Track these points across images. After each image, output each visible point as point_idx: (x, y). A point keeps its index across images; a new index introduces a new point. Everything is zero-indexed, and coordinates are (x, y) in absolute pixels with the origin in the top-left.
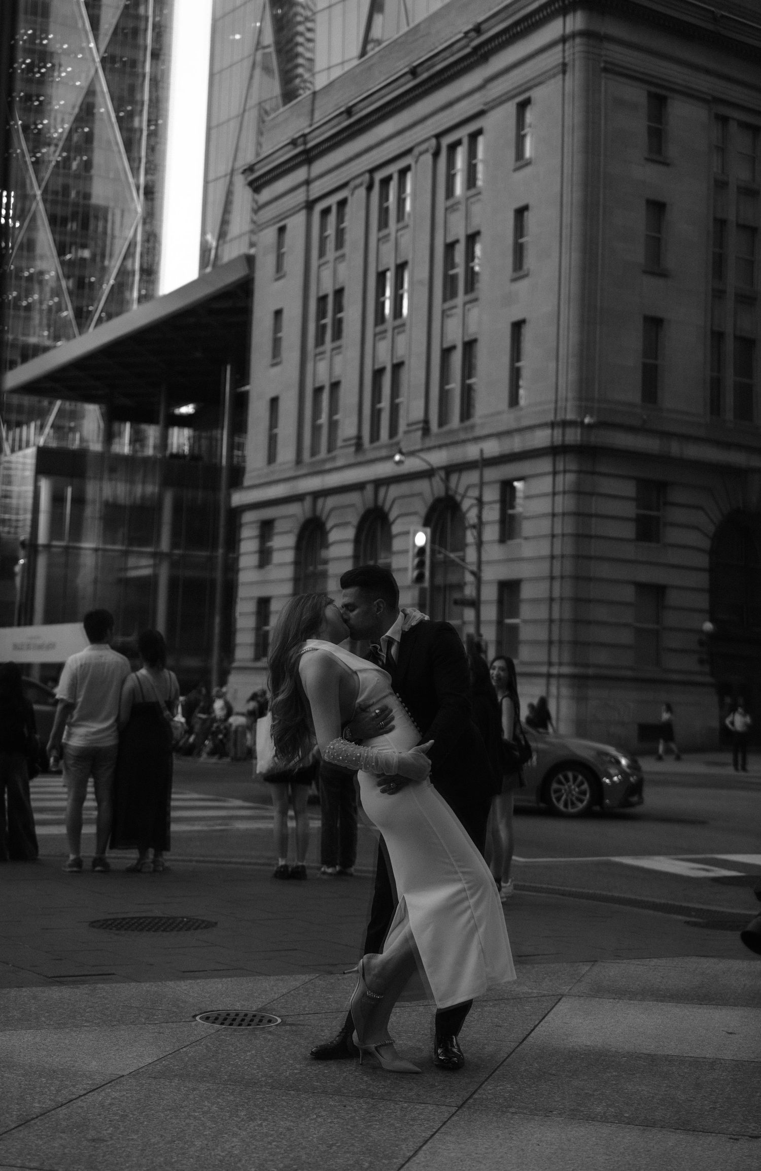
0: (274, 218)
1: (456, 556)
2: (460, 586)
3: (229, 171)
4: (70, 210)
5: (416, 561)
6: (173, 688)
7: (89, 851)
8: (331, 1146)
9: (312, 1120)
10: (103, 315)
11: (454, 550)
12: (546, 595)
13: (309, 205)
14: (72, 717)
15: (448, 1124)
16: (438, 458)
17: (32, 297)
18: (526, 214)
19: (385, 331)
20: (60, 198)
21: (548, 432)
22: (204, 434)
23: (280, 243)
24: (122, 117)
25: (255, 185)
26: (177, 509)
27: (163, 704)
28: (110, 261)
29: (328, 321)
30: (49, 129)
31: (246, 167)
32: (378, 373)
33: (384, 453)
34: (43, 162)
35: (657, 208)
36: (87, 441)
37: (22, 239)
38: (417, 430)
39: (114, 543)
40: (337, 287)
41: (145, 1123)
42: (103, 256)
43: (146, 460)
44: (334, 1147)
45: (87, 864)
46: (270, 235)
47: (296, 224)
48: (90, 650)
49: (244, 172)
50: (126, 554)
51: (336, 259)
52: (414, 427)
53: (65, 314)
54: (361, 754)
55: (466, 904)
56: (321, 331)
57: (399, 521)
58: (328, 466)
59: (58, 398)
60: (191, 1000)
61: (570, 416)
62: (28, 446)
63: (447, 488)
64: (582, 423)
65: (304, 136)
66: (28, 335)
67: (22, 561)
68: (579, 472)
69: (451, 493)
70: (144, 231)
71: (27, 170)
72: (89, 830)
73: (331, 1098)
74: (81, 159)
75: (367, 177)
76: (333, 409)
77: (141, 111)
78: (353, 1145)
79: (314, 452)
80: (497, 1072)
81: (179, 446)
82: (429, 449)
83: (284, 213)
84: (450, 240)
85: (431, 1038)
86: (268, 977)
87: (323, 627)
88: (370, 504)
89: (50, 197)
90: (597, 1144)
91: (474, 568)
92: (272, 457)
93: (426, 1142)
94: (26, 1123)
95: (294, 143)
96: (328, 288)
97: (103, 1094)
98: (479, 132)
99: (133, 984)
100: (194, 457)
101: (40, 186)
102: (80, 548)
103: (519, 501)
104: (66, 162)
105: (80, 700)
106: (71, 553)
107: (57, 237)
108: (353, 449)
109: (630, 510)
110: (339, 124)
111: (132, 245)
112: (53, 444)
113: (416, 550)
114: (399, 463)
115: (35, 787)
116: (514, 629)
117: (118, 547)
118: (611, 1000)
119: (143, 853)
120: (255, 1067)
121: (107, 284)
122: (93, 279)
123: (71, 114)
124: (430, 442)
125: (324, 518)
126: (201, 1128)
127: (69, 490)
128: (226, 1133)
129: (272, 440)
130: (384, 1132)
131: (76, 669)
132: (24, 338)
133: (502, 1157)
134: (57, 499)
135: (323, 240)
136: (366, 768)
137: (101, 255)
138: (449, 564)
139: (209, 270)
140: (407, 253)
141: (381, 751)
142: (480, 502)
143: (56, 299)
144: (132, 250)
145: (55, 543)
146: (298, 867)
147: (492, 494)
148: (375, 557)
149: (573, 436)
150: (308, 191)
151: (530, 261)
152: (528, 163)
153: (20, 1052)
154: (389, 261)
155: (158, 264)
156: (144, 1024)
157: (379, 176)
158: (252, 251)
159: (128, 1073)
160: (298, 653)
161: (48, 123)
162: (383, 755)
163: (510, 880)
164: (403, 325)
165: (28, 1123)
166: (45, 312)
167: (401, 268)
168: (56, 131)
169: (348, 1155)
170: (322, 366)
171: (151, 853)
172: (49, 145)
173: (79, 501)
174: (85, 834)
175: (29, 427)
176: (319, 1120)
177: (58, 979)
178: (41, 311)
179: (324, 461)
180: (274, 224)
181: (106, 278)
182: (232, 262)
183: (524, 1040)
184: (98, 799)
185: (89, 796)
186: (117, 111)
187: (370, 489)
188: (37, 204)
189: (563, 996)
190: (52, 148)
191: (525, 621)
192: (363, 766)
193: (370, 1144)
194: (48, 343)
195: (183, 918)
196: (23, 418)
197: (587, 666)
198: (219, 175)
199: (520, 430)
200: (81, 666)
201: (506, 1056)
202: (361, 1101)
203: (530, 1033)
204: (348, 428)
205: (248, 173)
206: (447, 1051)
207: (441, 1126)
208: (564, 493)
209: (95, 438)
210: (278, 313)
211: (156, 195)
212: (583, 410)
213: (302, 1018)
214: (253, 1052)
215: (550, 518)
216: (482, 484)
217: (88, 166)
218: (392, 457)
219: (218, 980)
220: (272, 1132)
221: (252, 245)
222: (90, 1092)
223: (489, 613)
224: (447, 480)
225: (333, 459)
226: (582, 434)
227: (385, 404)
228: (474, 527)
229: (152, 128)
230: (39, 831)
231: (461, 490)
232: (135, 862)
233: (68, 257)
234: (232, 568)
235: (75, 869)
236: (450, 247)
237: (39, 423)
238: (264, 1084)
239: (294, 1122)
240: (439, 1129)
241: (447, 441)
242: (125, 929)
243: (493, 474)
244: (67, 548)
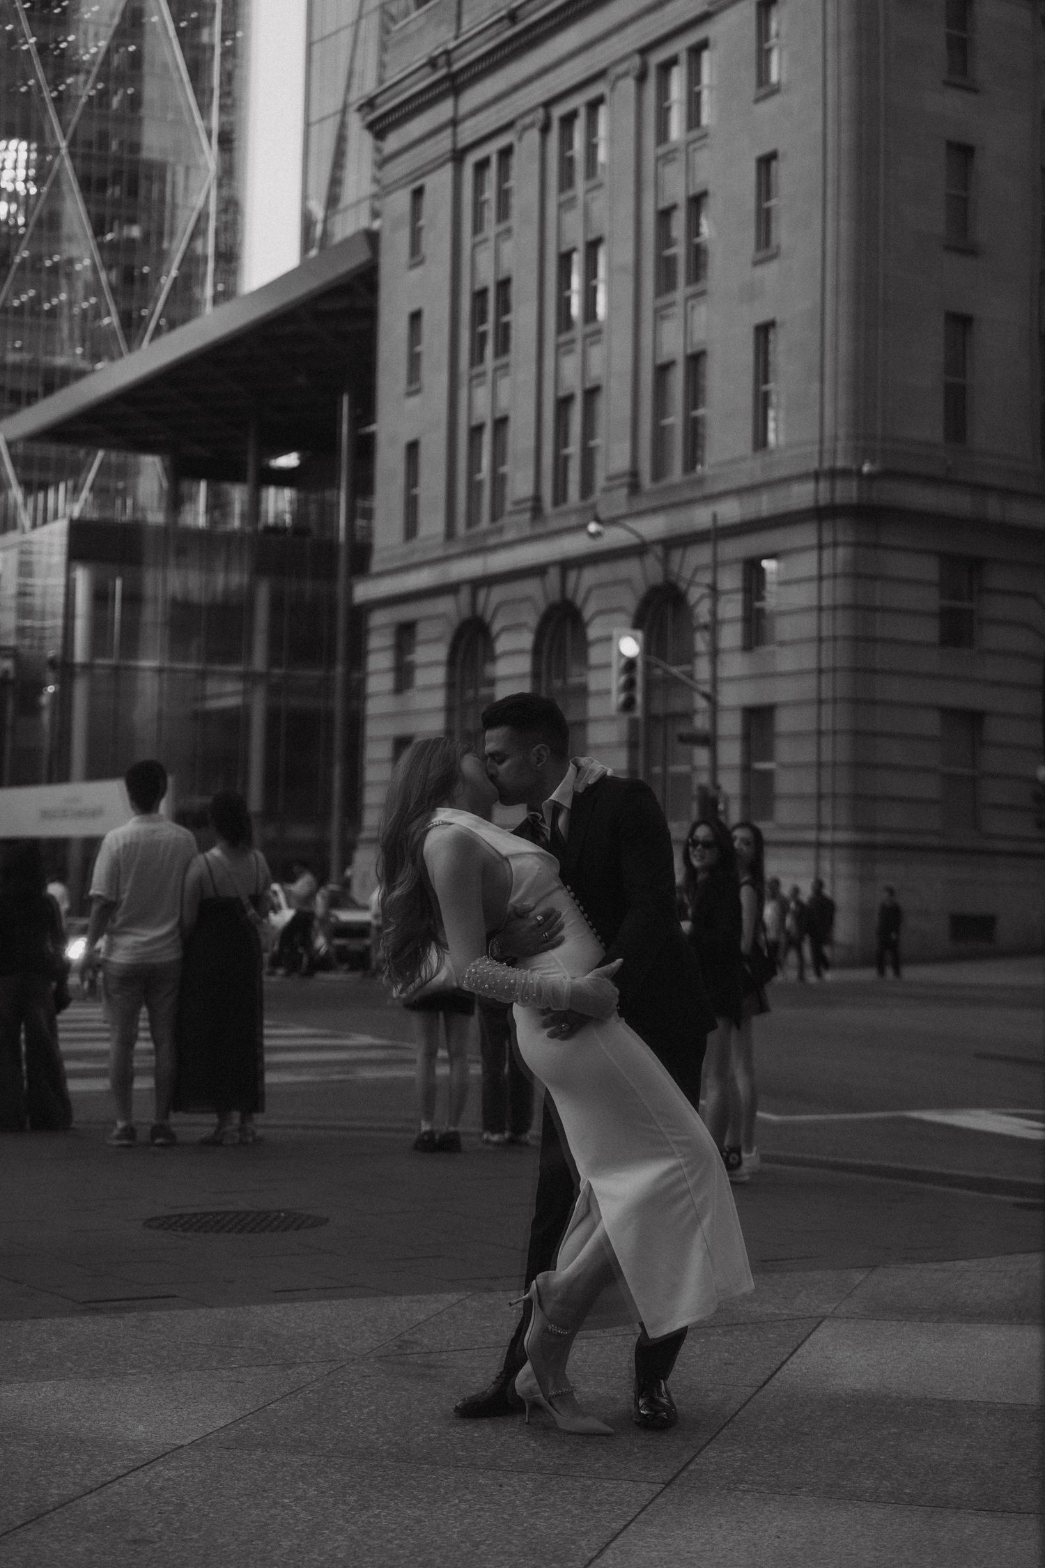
0: (407, 175)
1: (683, 673)
2: (688, 715)
3: (339, 106)
4: (110, 168)
5: (623, 679)
6: (261, 875)
7: (145, 1113)
8: (477, 1545)
9: (452, 1506)
10: (163, 322)
11: (678, 662)
12: (812, 726)
13: (458, 156)
14: (114, 921)
15: (649, 1509)
16: (653, 527)
17: (58, 298)
18: (774, 164)
19: (573, 341)
20: (94, 151)
21: (809, 487)
22: (313, 497)
23: (416, 213)
24: (183, 28)
25: (378, 127)
26: (276, 605)
27: (246, 901)
28: (171, 241)
29: (489, 327)
30: (77, 49)
31: (362, 102)
32: (564, 403)
33: (573, 520)
34: (70, 97)
35: (963, 152)
36: (143, 510)
37: (41, 211)
38: (621, 486)
39: (186, 658)
40: (501, 277)
41: (211, 1515)
42: (160, 235)
43: (230, 537)
44: (483, 1547)
45: (143, 1134)
46: (401, 200)
47: (439, 184)
48: (138, 822)
49: (360, 109)
50: (203, 675)
51: (498, 236)
52: (617, 482)
53: (106, 321)
54: (515, 980)
55: (684, 1186)
56: (479, 341)
57: (597, 621)
58: (492, 541)
59: (99, 446)
60: (284, 1332)
61: (840, 463)
62: (56, 517)
63: (667, 571)
64: (859, 472)
65: (447, 53)
66: (53, 353)
67: (51, 689)
68: (856, 545)
69: (673, 578)
70: (219, 198)
71: (46, 110)
72: (143, 1084)
73: (481, 1474)
74: (125, 92)
75: (540, 113)
76: (499, 457)
77: (212, 19)
78: (509, 1542)
79: (472, 519)
80: (724, 1431)
81: (277, 516)
82: (640, 514)
83: (420, 168)
84: (664, 204)
85: (629, 1382)
86: (399, 1298)
87: (459, 789)
88: (555, 596)
89: (80, 150)
90: (863, 1535)
91: (707, 689)
92: (411, 529)
93: (616, 1537)
94: (38, 1518)
95: (432, 63)
96: (487, 278)
97: (152, 1474)
98: (703, 45)
99: (202, 1311)
100: (300, 529)
101: (65, 135)
102: (137, 669)
103: (771, 587)
104: (104, 96)
105: (125, 896)
106: (122, 676)
107: (93, 210)
108: (528, 516)
109: (931, 600)
110: (498, 34)
111: (202, 217)
112: (94, 515)
113: (623, 662)
114: (597, 535)
115: (63, 1022)
116: (768, 776)
117: (191, 666)
118: (894, 1323)
119: (223, 1119)
120: (374, 1430)
121: (167, 276)
122: (146, 270)
123: (108, 26)
124: (643, 503)
125: (488, 618)
126: (291, 1521)
127: (119, 583)
128: (327, 1529)
129: (411, 504)
130: (556, 1522)
131: (118, 851)
132: (48, 358)
133: (724, 1557)
134: (100, 597)
135: (478, 206)
136: (523, 1001)
137: (157, 233)
138: (671, 683)
139: (313, 253)
140: (602, 225)
141: (546, 976)
142: (714, 592)
143: (93, 300)
144: (202, 225)
145: (99, 661)
146: (449, 1134)
147: (731, 580)
148: (563, 675)
149: (847, 492)
150: (455, 135)
151: (782, 233)
152: (775, 90)
153: (34, 1414)
154: (576, 238)
155: (241, 244)
156: (216, 1369)
157: (558, 111)
158: (376, 225)
159: (190, 1441)
160: (423, 827)
161: (77, 39)
162: (549, 981)
163: (755, 1149)
164: (598, 332)
165: (41, 1518)
166: (77, 320)
167: (593, 246)
168: (87, 52)
169: (502, 1558)
170: (482, 395)
171: (236, 1116)
172: (77, 72)
173: (133, 599)
174: (139, 1090)
175: (57, 490)
176: (463, 1506)
177: (92, 1305)
178: (71, 317)
179: (486, 534)
180: (406, 185)
181: (165, 268)
182: (347, 241)
183: (765, 1383)
184: (155, 1039)
185: (142, 1034)
186: (176, 20)
187: (554, 574)
188: (62, 160)
189: (824, 1318)
190: (82, 78)
191: (783, 766)
192: (520, 997)
193: (534, 1541)
194: (83, 365)
195: (279, 1212)
196: (50, 476)
197: (873, 830)
198: (326, 113)
199: (769, 485)
200: (125, 846)
201: (738, 1407)
202: (525, 1477)
203: (775, 1373)
204: (520, 485)
205: (366, 110)
206: (652, 1403)
207: (640, 1513)
208: (835, 576)
209: (155, 504)
210: (416, 317)
211: (236, 144)
212: (863, 453)
213: (444, 1357)
214: (372, 1408)
215: (815, 614)
216: (715, 566)
217: (135, 102)
218: (584, 527)
219: (326, 1303)
220: (393, 1526)
221: (375, 214)
222: (133, 1470)
223: (731, 753)
224: (665, 561)
225: (500, 530)
226: (859, 488)
227: (574, 449)
228: (706, 627)
229: (228, 43)
230: (74, 1086)
231: (687, 574)
232: (212, 1130)
233: (109, 237)
234: (356, 693)
235: (125, 1142)
236: (665, 215)
237: (70, 484)
238: (385, 1455)
239: (426, 1510)
240: (636, 1517)
241: (665, 501)
242: (196, 1231)
243: (734, 549)
244: (116, 669)
